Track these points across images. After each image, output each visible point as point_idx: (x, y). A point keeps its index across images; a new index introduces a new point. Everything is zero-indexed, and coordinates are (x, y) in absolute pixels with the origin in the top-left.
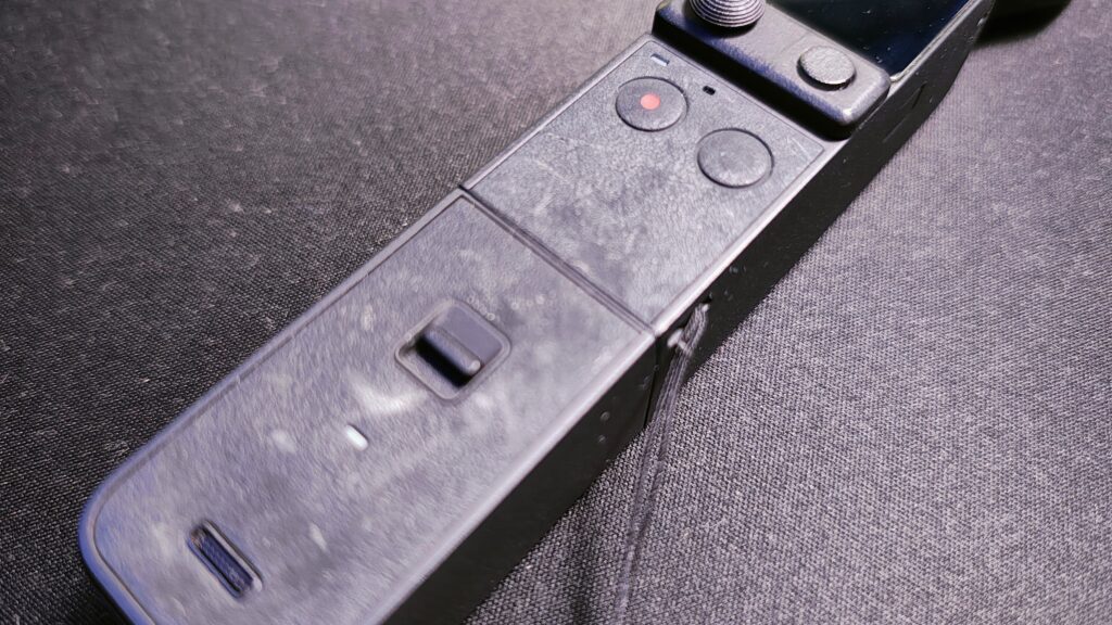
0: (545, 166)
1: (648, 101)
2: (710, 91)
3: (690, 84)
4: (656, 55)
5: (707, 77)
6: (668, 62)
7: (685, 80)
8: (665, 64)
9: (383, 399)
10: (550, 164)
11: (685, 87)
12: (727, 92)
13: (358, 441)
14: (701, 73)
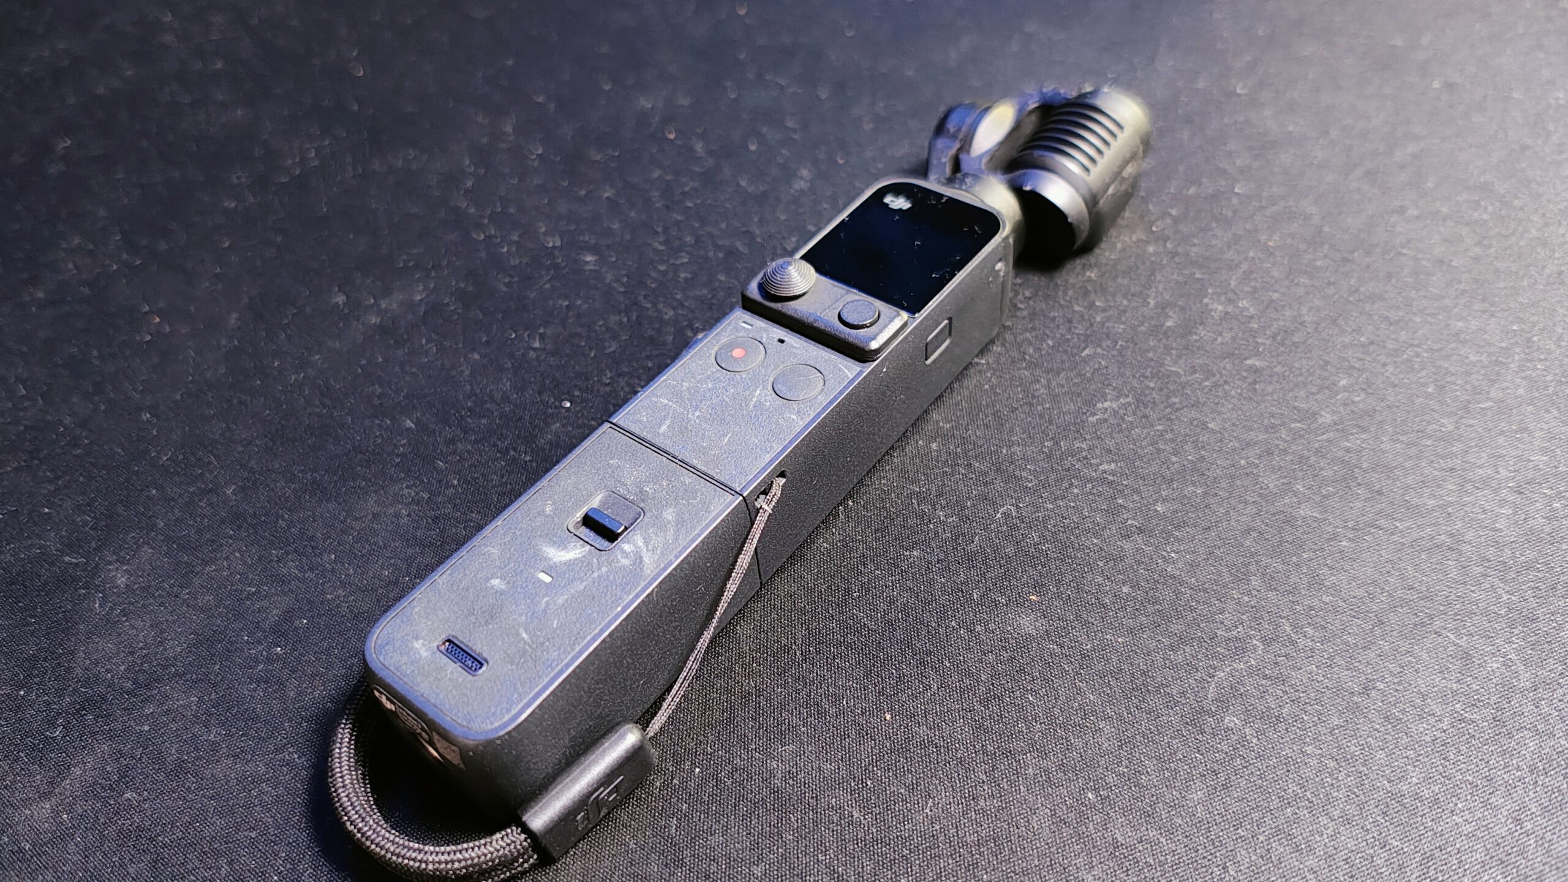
0: (667, 402)
1: (737, 353)
2: (782, 341)
3: (767, 338)
4: (745, 322)
5: (778, 332)
6: (752, 326)
7: (764, 336)
8: (750, 327)
9: (563, 553)
10: (670, 400)
11: (764, 341)
12: (795, 341)
13: (547, 579)
14: (775, 330)
